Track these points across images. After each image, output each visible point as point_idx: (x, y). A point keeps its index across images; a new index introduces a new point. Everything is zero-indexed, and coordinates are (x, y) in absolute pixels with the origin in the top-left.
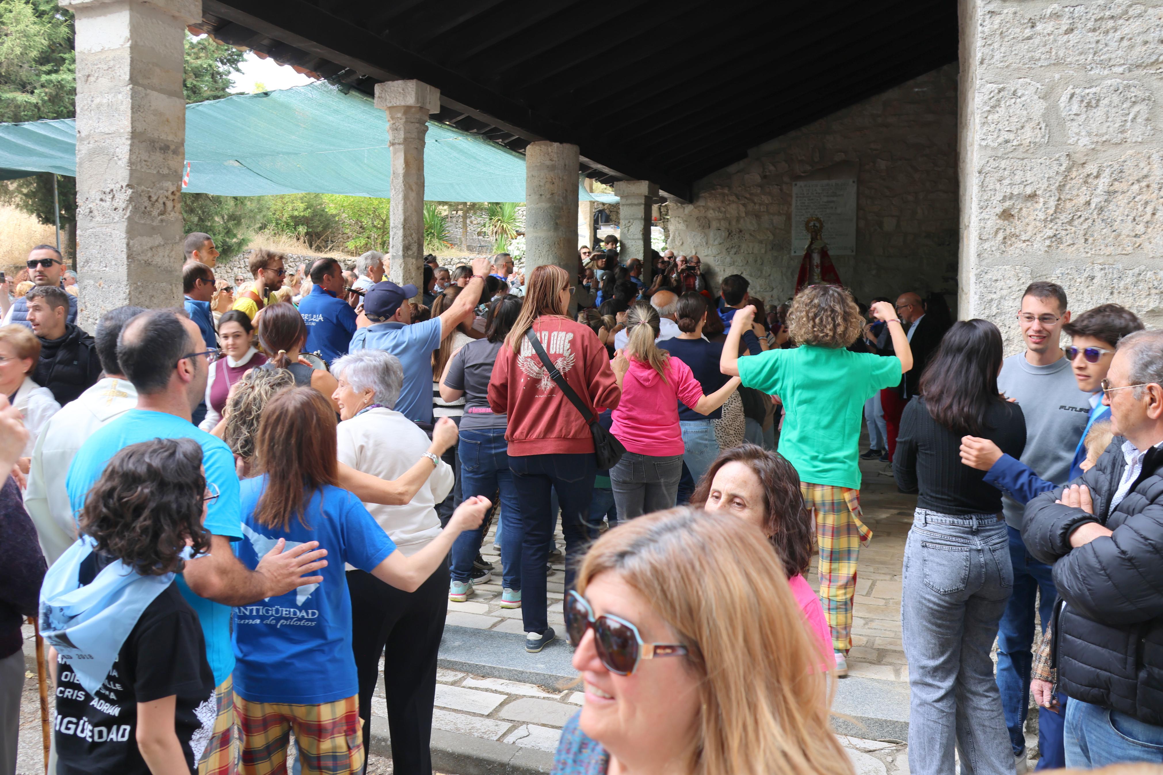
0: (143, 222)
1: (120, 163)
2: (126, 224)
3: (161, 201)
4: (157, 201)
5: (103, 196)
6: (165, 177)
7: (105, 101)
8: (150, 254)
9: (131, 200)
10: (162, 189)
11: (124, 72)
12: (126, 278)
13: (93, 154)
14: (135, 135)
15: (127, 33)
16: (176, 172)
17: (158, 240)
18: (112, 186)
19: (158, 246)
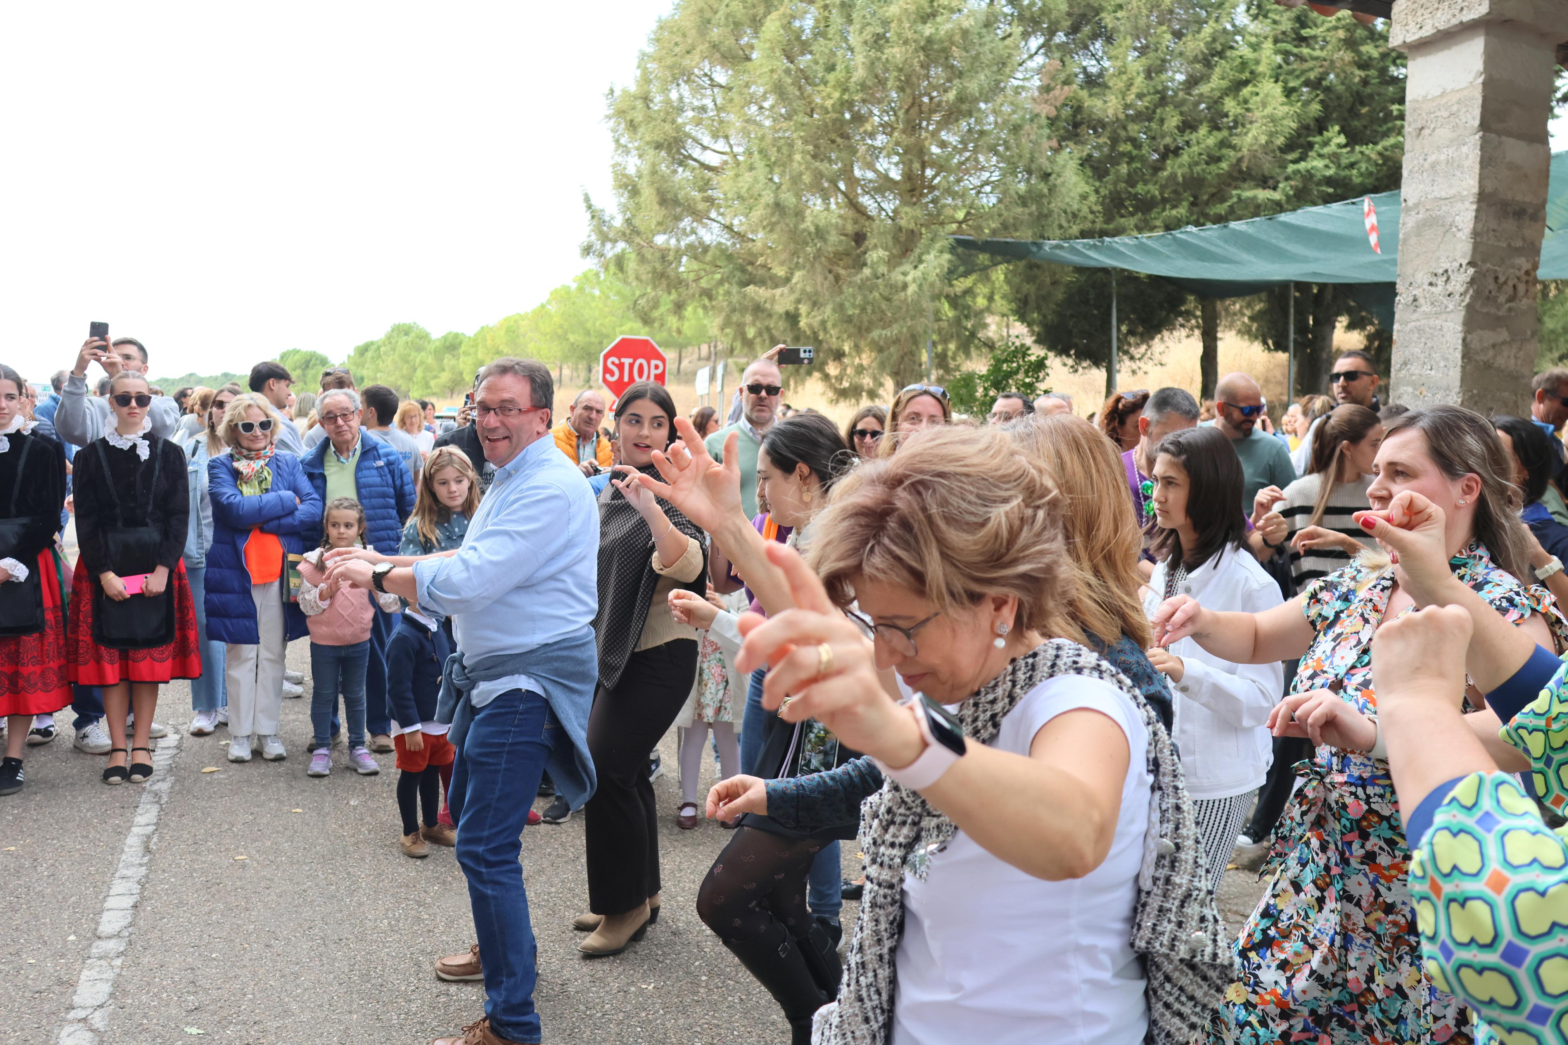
0: (1485, 310)
1: (1460, 235)
2: (1463, 313)
3: (1510, 283)
4: (1505, 283)
5: (1434, 280)
6: (1519, 251)
7: (1443, 157)
8: (1491, 353)
9: (1472, 282)
10: (1513, 267)
11: (1473, 115)
12: (1458, 384)
13: (1421, 227)
14: (1484, 198)
15: (1479, 65)
16: (1533, 244)
17: (1503, 335)
18: (1446, 266)
19: (1504, 343)
